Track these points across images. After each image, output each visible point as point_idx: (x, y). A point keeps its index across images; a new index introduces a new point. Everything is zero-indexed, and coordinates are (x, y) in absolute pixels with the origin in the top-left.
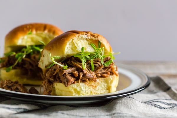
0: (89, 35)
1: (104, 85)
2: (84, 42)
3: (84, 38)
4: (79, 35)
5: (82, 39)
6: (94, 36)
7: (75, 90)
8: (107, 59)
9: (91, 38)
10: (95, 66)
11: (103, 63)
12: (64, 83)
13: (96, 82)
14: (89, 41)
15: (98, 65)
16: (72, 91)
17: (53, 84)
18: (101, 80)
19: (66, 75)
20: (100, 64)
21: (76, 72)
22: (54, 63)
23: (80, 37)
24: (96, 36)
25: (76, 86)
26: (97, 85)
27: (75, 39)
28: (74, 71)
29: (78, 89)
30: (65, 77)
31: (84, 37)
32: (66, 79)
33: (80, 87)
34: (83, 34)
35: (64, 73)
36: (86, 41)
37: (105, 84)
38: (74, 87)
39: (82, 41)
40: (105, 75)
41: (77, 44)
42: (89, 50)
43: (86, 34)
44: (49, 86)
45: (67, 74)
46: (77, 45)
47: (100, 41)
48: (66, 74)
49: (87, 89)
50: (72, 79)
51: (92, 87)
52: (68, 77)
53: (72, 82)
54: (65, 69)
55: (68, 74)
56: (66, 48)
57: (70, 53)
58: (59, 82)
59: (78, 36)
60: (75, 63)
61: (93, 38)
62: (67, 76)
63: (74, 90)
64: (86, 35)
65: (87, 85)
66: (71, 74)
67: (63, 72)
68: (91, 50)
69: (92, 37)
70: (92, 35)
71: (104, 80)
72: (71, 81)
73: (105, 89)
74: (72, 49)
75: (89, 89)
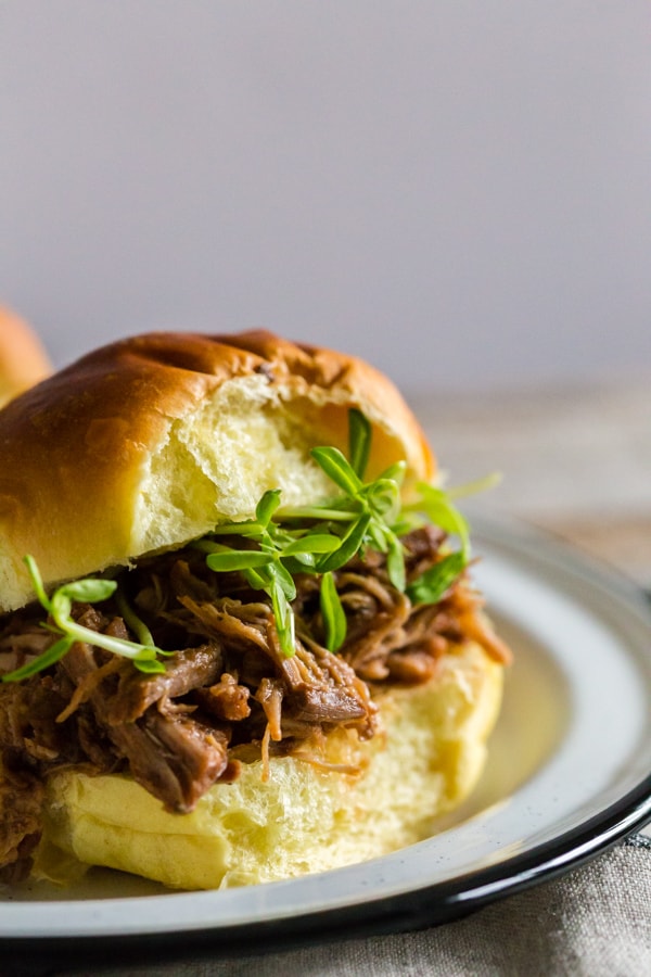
0: (277, 370)
1: (414, 743)
2: (248, 430)
3: (252, 402)
4: (214, 380)
5: (234, 411)
6: (312, 375)
7: (236, 821)
8: (422, 546)
9: (293, 391)
10: (350, 611)
11: (398, 576)
12: (156, 784)
13: (368, 737)
14: (282, 421)
15: (367, 600)
16: (215, 838)
17: (44, 781)
18: (394, 707)
19: (162, 717)
20: (383, 594)
21: (229, 684)
22: (70, 640)
23: (222, 399)
24: (328, 375)
25: (240, 798)
26: (373, 754)
27: (192, 418)
28: (217, 680)
29: (259, 817)
30: (156, 730)
31: (249, 394)
32: (167, 748)
33: (273, 800)
34: (241, 374)
35: (148, 702)
36: (260, 421)
37: (423, 735)
38: (226, 801)
39: (235, 424)
40: (417, 663)
41: (208, 456)
42: (297, 490)
43: (258, 370)
44: (19, 803)
45: (167, 706)
46: (214, 466)
47: (364, 409)
48: (163, 710)
49: (314, 804)
50: (211, 749)
51: (344, 776)
52: (182, 730)
53: (215, 769)
54: (151, 676)
55: (174, 707)
56: (140, 504)
57: (170, 542)
58: (104, 772)
59: (210, 392)
60: (211, 609)
61: (315, 394)
62: (168, 729)
63: (227, 827)
64: (263, 379)
65: (311, 773)
66: (193, 708)
67: (136, 696)
68: (309, 488)
69: (302, 388)
70: (296, 368)
71: (415, 702)
72: (212, 764)
73: (417, 769)
74: (178, 501)
75: (328, 800)
